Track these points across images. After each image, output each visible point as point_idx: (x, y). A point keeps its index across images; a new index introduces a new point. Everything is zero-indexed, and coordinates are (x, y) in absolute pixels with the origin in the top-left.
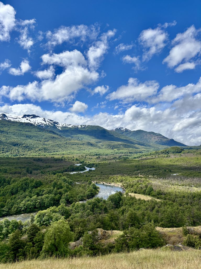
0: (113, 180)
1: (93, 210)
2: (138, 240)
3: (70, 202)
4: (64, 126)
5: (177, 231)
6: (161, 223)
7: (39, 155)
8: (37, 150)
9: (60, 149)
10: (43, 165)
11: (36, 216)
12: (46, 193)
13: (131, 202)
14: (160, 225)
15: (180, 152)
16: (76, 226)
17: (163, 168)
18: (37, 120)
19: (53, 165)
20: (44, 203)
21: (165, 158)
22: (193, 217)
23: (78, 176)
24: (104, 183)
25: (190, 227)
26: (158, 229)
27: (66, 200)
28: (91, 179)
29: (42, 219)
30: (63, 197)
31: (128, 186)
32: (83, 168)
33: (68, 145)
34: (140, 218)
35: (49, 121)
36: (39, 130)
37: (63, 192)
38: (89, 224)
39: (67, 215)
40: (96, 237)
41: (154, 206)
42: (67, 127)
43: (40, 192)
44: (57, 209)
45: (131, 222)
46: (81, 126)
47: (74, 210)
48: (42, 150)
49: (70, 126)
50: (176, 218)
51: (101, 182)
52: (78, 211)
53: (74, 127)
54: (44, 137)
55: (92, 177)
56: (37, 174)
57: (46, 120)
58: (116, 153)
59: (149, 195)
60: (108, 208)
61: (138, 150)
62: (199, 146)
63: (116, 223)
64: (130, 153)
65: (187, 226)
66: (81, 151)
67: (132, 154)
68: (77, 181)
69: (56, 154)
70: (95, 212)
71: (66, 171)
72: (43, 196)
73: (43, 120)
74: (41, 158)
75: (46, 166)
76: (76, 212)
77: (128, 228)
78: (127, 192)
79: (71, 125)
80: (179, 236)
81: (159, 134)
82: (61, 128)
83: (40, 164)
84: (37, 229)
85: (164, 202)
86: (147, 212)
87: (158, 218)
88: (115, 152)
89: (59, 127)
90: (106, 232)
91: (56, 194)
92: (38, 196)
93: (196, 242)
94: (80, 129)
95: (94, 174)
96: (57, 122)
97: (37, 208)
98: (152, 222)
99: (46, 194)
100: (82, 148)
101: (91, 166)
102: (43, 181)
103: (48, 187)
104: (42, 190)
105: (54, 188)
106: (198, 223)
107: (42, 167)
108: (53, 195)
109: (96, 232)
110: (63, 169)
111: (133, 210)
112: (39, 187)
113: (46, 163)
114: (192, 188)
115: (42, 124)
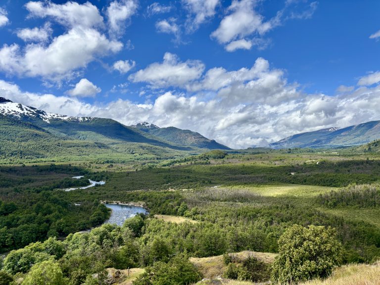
0: (133, 198)
1: (101, 243)
2: (166, 278)
3: (64, 233)
4: (54, 117)
5: (217, 260)
6: (196, 252)
7: (10, 163)
8: (7, 154)
9: (48, 153)
10: (18, 178)
11: (6, 259)
12: (23, 223)
13: (157, 226)
14: (195, 254)
15: (223, 158)
16: (73, 269)
17: (201, 179)
18: (7, 107)
19: (35, 178)
20: (21, 238)
21: (203, 165)
22: (237, 241)
23: (78, 195)
24: (118, 203)
25: (232, 254)
26: (193, 260)
27: (58, 231)
28: (98, 198)
29: (17, 262)
30: (52, 226)
31: (153, 205)
32: (86, 183)
33: (61, 147)
34: (169, 248)
35: (28, 109)
36: (10, 123)
37: (54, 219)
38: (94, 263)
39: (59, 253)
40: (105, 281)
41: (188, 230)
42: (60, 119)
43: (13, 221)
44: (42, 246)
45: (156, 255)
46: (84, 118)
47: (71, 244)
48: (16, 154)
49: (65, 118)
50: (215, 244)
51: (114, 202)
52: (78, 246)
53: (72, 119)
54: (19, 134)
55: (100, 194)
56: (8, 193)
57: (23, 107)
58: (138, 159)
59: (182, 215)
60: (124, 238)
61: (169, 155)
62: (245, 150)
63: (134, 259)
64: (157, 159)
65: (229, 252)
66: (83, 157)
67: (161, 161)
68: (77, 202)
69: (42, 161)
70: (104, 245)
71: (58, 187)
72: (18, 227)
73: (18, 106)
74: (15, 167)
75: (24, 179)
76: (73, 249)
77: (152, 263)
78: (151, 213)
79: (66, 116)
80: (219, 266)
81: (197, 133)
82: (49, 120)
83: (14, 177)
84: (8, 279)
85: (201, 224)
86: (179, 239)
87: (192, 246)
88: (136, 158)
89: (47, 119)
90: (119, 273)
91: (40, 223)
92: (8, 228)
93: (240, 272)
94: (81, 124)
95: (103, 190)
96: (43, 111)
97: (7, 247)
98: (185, 251)
99: (23, 225)
100: (84, 152)
101: (99, 179)
102: (18, 204)
103: (26, 214)
104: (16, 217)
105: (38, 214)
106: (242, 247)
107: (16, 181)
108: (35, 225)
109: (105, 274)
110: (53, 185)
111: (160, 238)
112: (11, 213)
113: (23, 175)
114: (237, 203)
115: (16, 114)
